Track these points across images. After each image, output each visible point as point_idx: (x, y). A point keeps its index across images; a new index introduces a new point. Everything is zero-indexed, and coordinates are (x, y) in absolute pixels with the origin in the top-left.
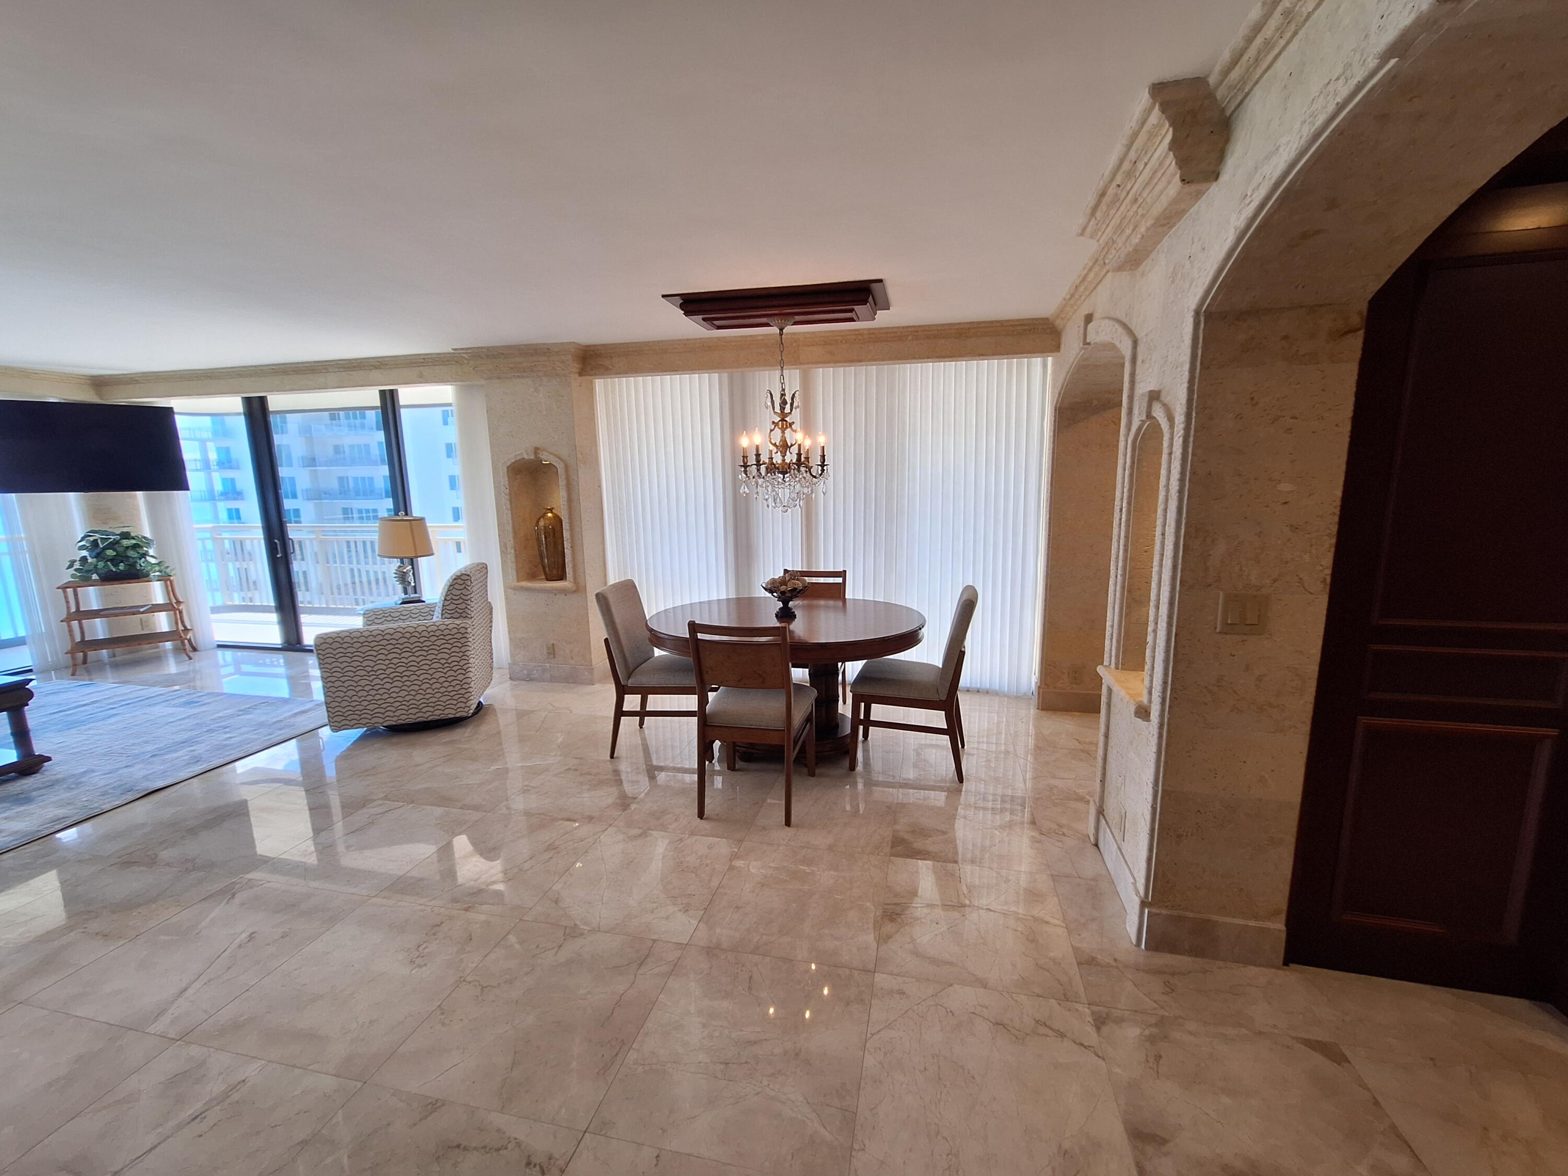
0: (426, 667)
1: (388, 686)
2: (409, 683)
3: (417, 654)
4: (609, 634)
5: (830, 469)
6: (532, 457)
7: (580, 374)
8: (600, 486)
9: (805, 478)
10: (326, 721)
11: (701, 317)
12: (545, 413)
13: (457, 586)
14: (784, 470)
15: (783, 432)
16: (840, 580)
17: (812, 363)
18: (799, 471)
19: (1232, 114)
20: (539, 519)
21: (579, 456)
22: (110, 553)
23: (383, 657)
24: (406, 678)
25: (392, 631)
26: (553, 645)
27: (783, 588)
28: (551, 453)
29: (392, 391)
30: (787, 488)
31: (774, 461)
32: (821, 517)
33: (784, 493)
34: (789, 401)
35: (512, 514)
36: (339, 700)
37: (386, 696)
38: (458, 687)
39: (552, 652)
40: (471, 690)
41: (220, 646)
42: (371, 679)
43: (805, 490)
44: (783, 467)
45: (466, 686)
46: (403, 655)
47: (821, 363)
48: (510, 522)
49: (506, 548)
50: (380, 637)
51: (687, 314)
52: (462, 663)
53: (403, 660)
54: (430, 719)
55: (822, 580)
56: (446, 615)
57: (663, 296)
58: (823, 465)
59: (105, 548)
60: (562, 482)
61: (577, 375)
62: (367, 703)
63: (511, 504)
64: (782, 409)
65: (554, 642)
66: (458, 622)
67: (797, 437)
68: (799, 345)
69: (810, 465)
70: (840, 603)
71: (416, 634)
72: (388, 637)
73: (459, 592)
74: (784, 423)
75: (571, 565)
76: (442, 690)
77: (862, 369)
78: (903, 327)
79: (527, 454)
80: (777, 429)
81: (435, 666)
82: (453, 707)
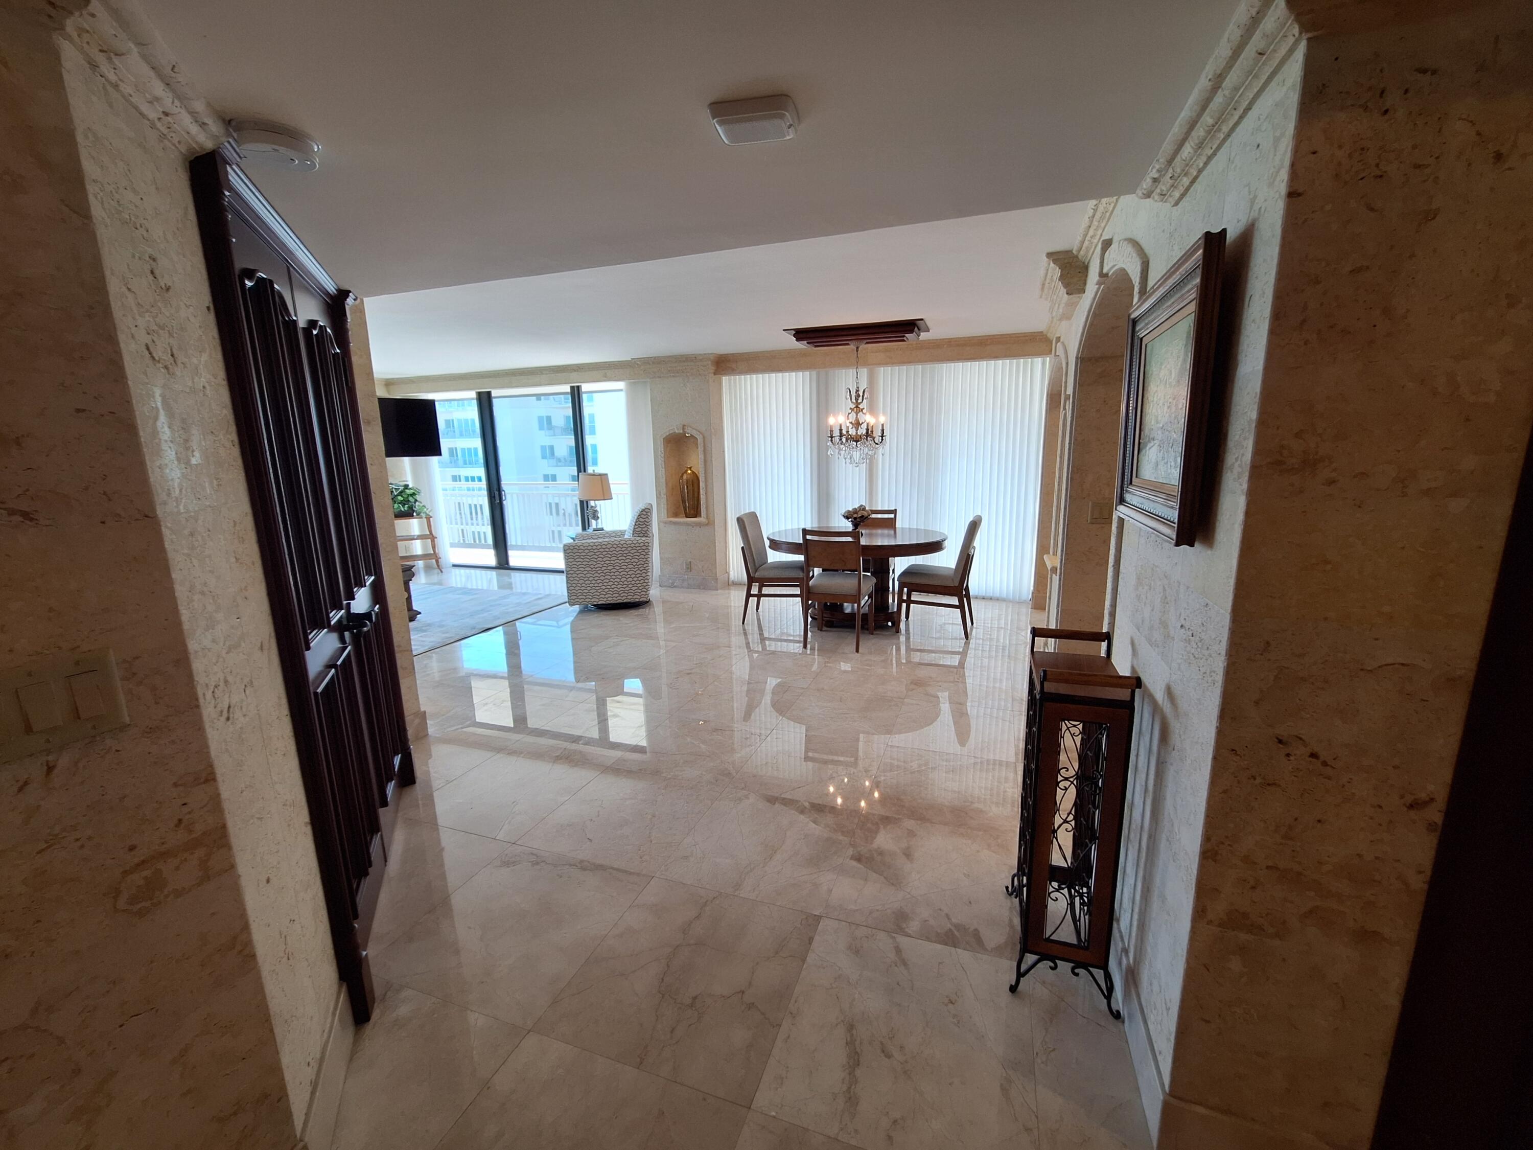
0: (625, 567)
1: (602, 578)
2: (614, 577)
3: (620, 558)
4: (744, 544)
5: (887, 438)
6: (681, 432)
7: (715, 374)
8: (724, 451)
9: (871, 444)
10: (567, 600)
11: (806, 342)
12: (690, 401)
13: (642, 516)
14: (857, 439)
15: (857, 415)
16: (892, 516)
17: (876, 364)
18: (867, 440)
19: (1088, 263)
20: (683, 474)
21: (713, 430)
22: (400, 498)
23: (601, 559)
24: (613, 574)
25: (606, 543)
26: (690, 562)
27: (855, 516)
28: (693, 429)
29: (578, 387)
30: (858, 452)
31: (850, 433)
32: (880, 473)
33: (856, 455)
34: (861, 395)
35: (665, 471)
36: (574, 585)
37: (601, 584)
38: (642, 581)
39: (689, 567)
40: (649, 584)
41: (454, 566)
42: (593, 573)
43: (870, 453)
44: (856, 438)
45: (646, 581)
46: (612, 559)
47: (883, 364)
48: (664, 476)
49: (660, 495)
50: (599, 547)
51: (798, 340)
52: (645, 566)
53: (612, 562)
54: (625, 601)
55: (879, 516)
56: (635, 535)
57: (784, 330)
58: (882, 436)
59: (398, 495)
60: (701, 449)
61: (713, 375)
62: (590, 588)
63: (665, 464)
64: (857, 400)
65: (692, 560)
66: (643, 539)
67: (868, 419)
68: (867, 352)
69: (874, 436)
70: (892, 532)
71: (620, 545)
72: (604, 547)
73: (643, 520)
74: (857, 409)
75: (705, 506)
76: (633, 582)
77: (912, 367)
78: (940, 339)
79: (678, 429)
80: (853, 412)
81: (629, 566)
82: (638, 594)
